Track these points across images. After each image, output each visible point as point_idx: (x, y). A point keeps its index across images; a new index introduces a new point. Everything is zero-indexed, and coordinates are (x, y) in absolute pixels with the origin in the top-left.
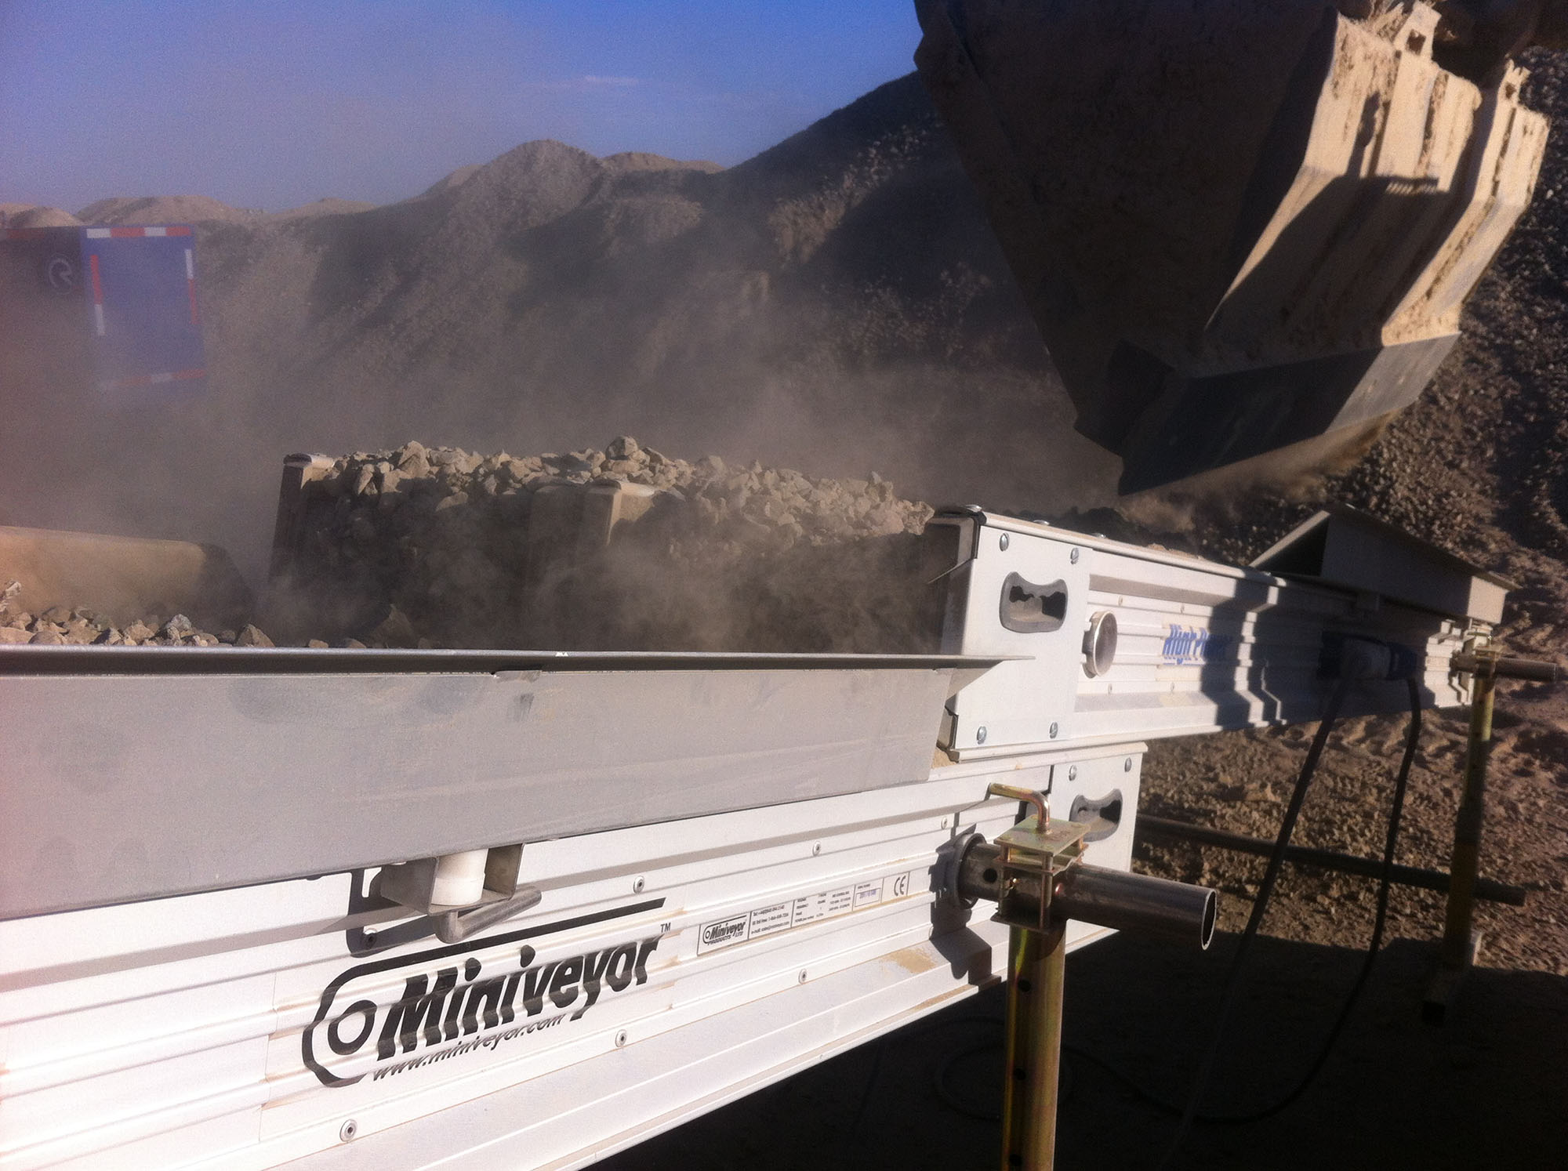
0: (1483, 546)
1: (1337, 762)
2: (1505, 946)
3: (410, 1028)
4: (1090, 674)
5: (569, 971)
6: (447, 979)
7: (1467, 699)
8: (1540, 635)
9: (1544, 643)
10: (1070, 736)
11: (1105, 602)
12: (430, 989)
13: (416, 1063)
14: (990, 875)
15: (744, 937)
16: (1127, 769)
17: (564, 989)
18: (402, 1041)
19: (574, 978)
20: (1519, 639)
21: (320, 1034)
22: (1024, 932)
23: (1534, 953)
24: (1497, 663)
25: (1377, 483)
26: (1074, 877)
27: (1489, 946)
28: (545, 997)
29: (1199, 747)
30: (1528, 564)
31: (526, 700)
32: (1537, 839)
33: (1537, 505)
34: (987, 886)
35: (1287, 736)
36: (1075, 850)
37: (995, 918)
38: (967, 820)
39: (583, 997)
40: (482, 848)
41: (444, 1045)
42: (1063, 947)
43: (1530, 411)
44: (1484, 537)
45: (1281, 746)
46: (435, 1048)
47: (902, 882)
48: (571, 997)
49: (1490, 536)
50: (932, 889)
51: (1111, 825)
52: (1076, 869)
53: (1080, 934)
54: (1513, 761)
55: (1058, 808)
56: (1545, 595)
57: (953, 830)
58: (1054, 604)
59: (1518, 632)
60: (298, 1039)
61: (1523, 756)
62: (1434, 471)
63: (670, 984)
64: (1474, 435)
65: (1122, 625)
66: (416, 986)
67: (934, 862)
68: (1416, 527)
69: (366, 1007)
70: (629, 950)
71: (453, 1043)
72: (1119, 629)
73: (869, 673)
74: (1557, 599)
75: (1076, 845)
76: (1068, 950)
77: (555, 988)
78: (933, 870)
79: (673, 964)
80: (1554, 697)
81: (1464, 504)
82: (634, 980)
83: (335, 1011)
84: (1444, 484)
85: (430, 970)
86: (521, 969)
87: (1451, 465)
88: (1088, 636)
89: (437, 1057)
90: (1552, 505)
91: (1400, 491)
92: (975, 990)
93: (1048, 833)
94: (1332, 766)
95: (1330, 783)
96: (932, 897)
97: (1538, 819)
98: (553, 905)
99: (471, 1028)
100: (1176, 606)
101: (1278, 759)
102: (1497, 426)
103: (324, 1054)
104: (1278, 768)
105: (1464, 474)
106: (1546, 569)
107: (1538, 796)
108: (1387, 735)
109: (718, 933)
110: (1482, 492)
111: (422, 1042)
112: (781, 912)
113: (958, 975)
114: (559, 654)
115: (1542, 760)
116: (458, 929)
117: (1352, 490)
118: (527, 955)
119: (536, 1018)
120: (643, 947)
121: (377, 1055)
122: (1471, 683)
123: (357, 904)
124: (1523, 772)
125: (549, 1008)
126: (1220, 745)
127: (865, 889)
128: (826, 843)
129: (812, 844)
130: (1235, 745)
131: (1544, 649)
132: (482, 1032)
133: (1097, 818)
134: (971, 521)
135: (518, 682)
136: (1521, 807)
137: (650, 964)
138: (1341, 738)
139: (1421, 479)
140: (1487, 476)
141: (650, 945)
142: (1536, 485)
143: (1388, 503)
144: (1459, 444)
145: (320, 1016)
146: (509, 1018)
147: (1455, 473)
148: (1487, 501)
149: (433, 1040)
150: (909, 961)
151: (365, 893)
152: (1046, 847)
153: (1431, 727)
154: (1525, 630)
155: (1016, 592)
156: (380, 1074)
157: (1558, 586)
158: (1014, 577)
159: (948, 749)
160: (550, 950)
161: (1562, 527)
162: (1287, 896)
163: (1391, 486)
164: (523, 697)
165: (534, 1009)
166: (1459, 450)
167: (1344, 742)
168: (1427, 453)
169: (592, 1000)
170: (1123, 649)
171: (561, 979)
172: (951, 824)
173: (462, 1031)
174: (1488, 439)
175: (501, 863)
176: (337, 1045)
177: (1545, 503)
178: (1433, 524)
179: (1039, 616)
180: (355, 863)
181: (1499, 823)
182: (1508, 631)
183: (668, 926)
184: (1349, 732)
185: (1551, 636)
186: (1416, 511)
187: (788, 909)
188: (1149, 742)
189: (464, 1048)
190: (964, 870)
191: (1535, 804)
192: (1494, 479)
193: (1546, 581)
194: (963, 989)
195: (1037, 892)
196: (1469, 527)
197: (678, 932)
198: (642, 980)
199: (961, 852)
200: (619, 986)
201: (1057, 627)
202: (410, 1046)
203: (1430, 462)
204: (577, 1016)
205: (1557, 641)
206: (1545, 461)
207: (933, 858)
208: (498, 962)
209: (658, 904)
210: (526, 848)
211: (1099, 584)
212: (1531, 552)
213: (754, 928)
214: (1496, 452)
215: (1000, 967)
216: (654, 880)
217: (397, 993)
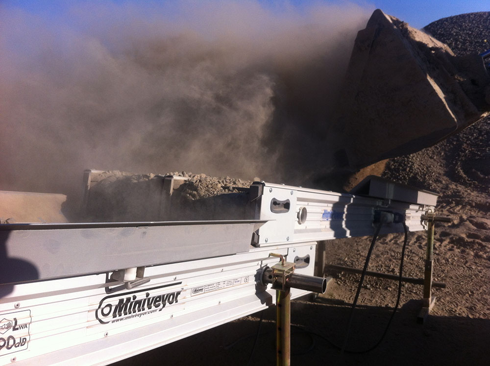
0: (441, 182)
1: (395, 248)
2: (442, 301)
3: (120, 311)
4: (300, 224)
5: (158, 299)
6: (128, 300)
7: (426, 228)
8: (458, 208)
9: (459, 211)
10: (292, 240)
11: (303, 204)
12: (124, 302)
13: (122, 319)
14: (270, 277)
15: (203, 292)
16: (311, 249)
17: (157, 303)
18: (118, 314)
19: (159, 301)
20: (451, 210)
21: (99, 311)
22: (280, 291)
23: (451, 303)
24: (434, 218)
25: (409, 164)
26: (291, 276)
27: (438, 301)
28: (152, 305)
30: (454, 187)
31: (145, 233)
32: (454, 269)
33: (457, 169)
34: (269, 280)
36: (292, 269)
37: (271, 288)
38: (265, 263)
39: (162, 305)
40: (135, 267)
41: (128, 315)
42: (289, 298)
43: (455, 141)
44: (441, 179)
46: (126, 316)
47: (247, 279)
48: (159, 305)
49: (443, 179)
50: (255, 281)
51: (307, 264)
52: (292, 274)
53: (296, 293)
54: (448, 246)
55: (290, 260)
56: (459, 196)
57: (261, 265)
58: (287, 205)
59: (451, 208)
60: (94, 312)
61: (451, 245)
62: (426, 160)
63: (184, 303)
64: (438, 149)
65: (308, 210)
66: (121, 301)
67: (256, 274)
68: (421, 177)
69: (110, 306)
70: (173, 294)
71: (130, 315)
72: (307, 211)
73: (231, 225)
74: (463, 197)
75: (292, 268)
77: (155, 303)
78: (256, 276)
79: (184, 298)
80: (460, 227)
81: (435, 169)
82: (175, 302)
83: (103, 306)
84: (429, 164)
85: (125, 297)
86: (146, 298)
87: (431, 158)
88: (298, 213)
89: (126, 318)
90: (461, 169)
91: (416, 166)
92: (267, 307)
93: (285, 265)
94: (394, 249)
96: (256, 283)
97: (455, 263)
98: (153, 283)
99: (134, 312)
100: (326, 205)
101: (378, 247)
102: (444, 146)
103: (100, 316)
104: (378, 250)
105: (435, 160)
106: (460, 188)
107: (455, 256)
108: (411, 240)
109: (196, 291)
110: (441, 166)
111: (123, 314)
112: (213, 286)
113: (263, 303)
114: (151, 222)
115: (457, 246)
116: (130, 286)
117: (402, 166)
118: (148, 295)
119: (150, 310)
120: (177, 293)
121: (113, 317)
122: (428, 223)
123: (107, 281)
124: (450, 250)
125: (153, 308)
127: (236, 280)
128: (225, 268)
129: (221, 269)
131: (459, 213)
132: (137, 313)
133: (304, 262)
134: (261, 185)
135: (143, 229)
136: (450, 260)
137: (179, 297)
138: (397, 241)
139: (422, 162)
140: (442, 161)
141: (179, 293)
142: (457, 163)
143: (412, 170)
144: (433, 151)
145: (99, 307)
146: (143, 310)
147: (432, 160)
148: (442, 168)
149: (126, 314)
150: (246, 300)
151: (109, 278)
152: (283, 269)
153: (424, 237)
154: (453, 207)
155: (275, 203)
156: (113, 322)
157: (463, 193)
158: (274, 199)
159: (255, 244)
160: (153, 294)
161: (464, 176)
163: (413, 165)
164: (144, 233)
165: (150, 308)
166: (433, 153)
167: (398, 242)
168: (424, 154)
169: (164, 306)
170: (309, 217)
171: (156, 301)
172: (260, 264)
173: (132, 312)
174: (442, 149)
175: (140, 271)
176: (103, 314)
177: (459, 169)
178: (426, 176)
179: (283, 209)
180: (107, 271)
181: (443, 265)
182: (448, 208)
183: (183, 289)
184: (399, 239)
185: (461, 209)
186: (421, 172)
187: (215, 285)
188: (317, 242)
189: (133, 316)
190: (264, 275)
191: (454, 259)
192: (444, 162)
193: (459, 192)
194: (264, 307)
195: (282, 281)
196: (436, 176)
197: (185, 290)
198: (177, 302)
199: (263, 271)
200: (171, 303)
201: (288, 211)
202: (120, 315)
203: (425, 157)
204: (160, 310)
205: (463, 210)
206: (459, 156)
207: (255, 273)
208: (141, 296)
209: (180, 283)
210: (146, 268)
211: (299, 199)
212: (455, 183)
213: (206, 290)
214: (445, 153)
215: (274, 302)
216: (179, 278)
217: (117, 303)
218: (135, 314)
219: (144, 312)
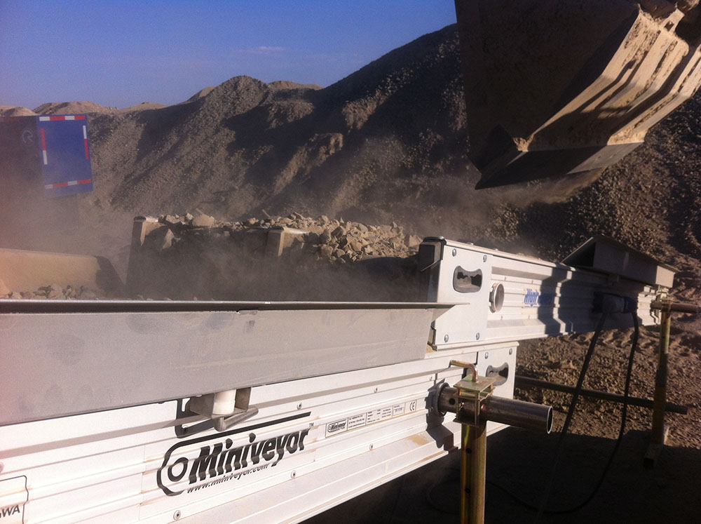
0: (663, 253)
1: (601, 350)
2: (680, 433)
3: (203, 469)
4: (493, 311)
5: (270, 445)
6: (218, 448)
7: (659, 322)
8: (690, 293)
9: (692, 296)
10: (485, 339)
11: (499, 279)
12: (211, 453)
13: (206, 485)
14: (452, 401)
15: (345, 429)
16: (510, 354)
17: (268, 452)
18: (200, 475)
19: (273, 448)
20: (680, 294)
21: (165, 472)
22: (468, 426)
23: (692, 436)
24: (672, 305)
25: (615, 225)
26: (490, 402)
27: (672, 433)
28: (260, 456)
29: (539, 344)
30: (683, 261)
31: (251, 323)
32: (692, 384)
33: (687, 235)
34: (451, 406)
35: (579, 339)
36: (489, 389)
37: (455, 421)
38: (441, 376)
39: (277, 456)
40: (234, 389)
41: (217, 477)
42: (485, 433)
43: (683, 192)
44: (663, 249)
45: (576, 344)
46: (214, 479)
47: (413, 404)
48: (271, 456)
49: (666, 248)
50: (426, 408)
51: (504, 379)
52: (490, 398)
53: (493, 428)
54: (680, 349)
55: (481, 371)
56: (691, 275)
57: (435, 381)
58: (477, 280)
59: (680, 292)
60: (155, 474)
61: (684, 347)
62: (640, 220)
63: (314, 450)
64: (658, 204)
65: (506, 289)
66: (205, 451)
67: (427, 396)
68: (633, 244)
69: (184, 460)
70: (296, 435)
71: (222, 476)
72: (505, 291)
73: (398, 311)
74: (697, 277)
75: (489, 387)
76: (488, 435)
77: (264, 452)
78: (427, 399)
79: (316, 441)
80: (697, 321)
81: (654, 234)
82: (299, 448)
83: (170, 462)
84: (645, 226)
85: (211, 444)
86: (250, 443)
87: (648, 217)
88: (491, 294)
89: (214, 483)
90: (693, 234)
91: (626, 229)
92: (447, 453)
93: (477, 382)
94: (599, 352)
95: (598, 360)
96: (427, 411)
97: (692, 375)
98: (264, 415)
99: (229, 470)
100: (530, 281)
101: (575, 349)
102: (668, 200)
103: (166, 481)
104: (575, 354)
105: (653, 221)
106: (692, 263)
107: (691, 365)
108: (623, 338)
109: (334, 427)
110: (662, 229)
111: (208, 476)
112: (361, 418)
113: (439, 446)
114: (266, 303)
115: (693, 349)
116: (223, 424)
117: (604, 229)
118: (252, 437)
119: (257, 465)
120: (302, 434)
121: (189, 482)
122: (660, 314)
123: (180, 414)
124: (684, 354)
125: (262, 461)
126: (549, 343)
127: (397, 408)
128: (380, 387)
129: (374, 388)
130: (555, 344)
131: (692, 299)
132: (234, 471)
133: (498, 375)
134: (440, 243)
135: (247, 315)
136: (684, 370)
137: (306, 440)
138: (603, 340)
139: (635, 223)
140: (664, 222)
141: (305, 433)
142: (686, 226)
143: (620, 235)
144: (651, 207)
145: (164, 464)
146: (245, 465)
147: (649, 221)
148: (665, 233)
149: (213, 475)
150: (418, 440)
151: (183, 410)
152: (477, 388)
153: (642, 335)
154: (683, 290)
155: (460, 275)
156: (191, 490)
157: (697, 271)
158: (459, 268)
159: (432, 345)
160: (263, 435)
161: (698, 244)
162: (581, 411)
163: (622, 227)
164: (250, 322)
165: (256, 462)
166: (651, 211)
167: (604, 342)
168: (637, 212)
169: (280, 458)
170: (507, 300)
171: (267, 448)
172: (434, 379)
173: (225, 471)
174: (665, 205)
175: (242, 396)
176: (171, 477)
177: (690, 233)
178: (640, 243)
179: (470, 285)
180: (179, 395)
181: (674, 377)
182: (676, 291)
183: (312, 425)
184: (605, 337)
185: (694, 293)
186: (633, 238)
187: (364, 417)
188: (519, 341)
189: (226, 479)
190: (440, 398)
191: (690, 369)
192: (667, 223)
193: (692, 269)
194: (442, 453)
195: (473, 409)
196: (656, 244)
197: (317, 427)
198: (302, 448)
199: (439, 391)
200: (292, 451)
201: (478, 290)
202: (203, 478)
203: (638, 216)
204: (274, 465)
205: (697, 295)
206: (690, 214)
207: (427, 394)
208: (240, 440)
209: (308, 414)
210: (252, 389)
211: (496, 271)
212: (684, 255)
213: (349, 426)
214: (668, 211)
215: (457, 443)
216: (306, 404)
217: (197, 454)
218: (229, 474)
219: (245, 469)
